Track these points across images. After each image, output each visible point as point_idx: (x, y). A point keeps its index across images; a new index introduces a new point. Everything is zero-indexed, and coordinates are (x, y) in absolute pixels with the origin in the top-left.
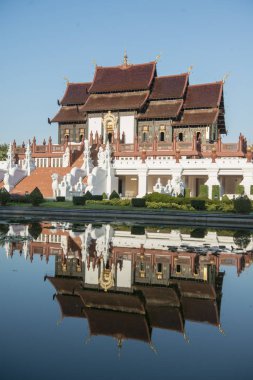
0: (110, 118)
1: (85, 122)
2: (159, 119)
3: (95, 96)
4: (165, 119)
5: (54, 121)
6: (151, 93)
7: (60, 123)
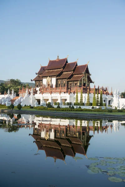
0: (48, 79)
1: (42, 80)
2: (64, 79)
3: (47, 71)
4: (65, 79)
5: (33, 80)
6: (63, 69)
7: (35, 81)
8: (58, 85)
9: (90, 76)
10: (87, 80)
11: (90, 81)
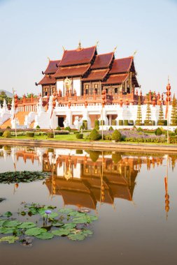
0: (67, 82)
1: (55, 84)
2: (94, 81)
3: (62, 68)
4: (97, 80)
5: (39, 84)
6: (92, 65)
7: (43, 85)
8: (85, 92)
9: (137, 77)
10: (131, 83)
11: (135, 84)
